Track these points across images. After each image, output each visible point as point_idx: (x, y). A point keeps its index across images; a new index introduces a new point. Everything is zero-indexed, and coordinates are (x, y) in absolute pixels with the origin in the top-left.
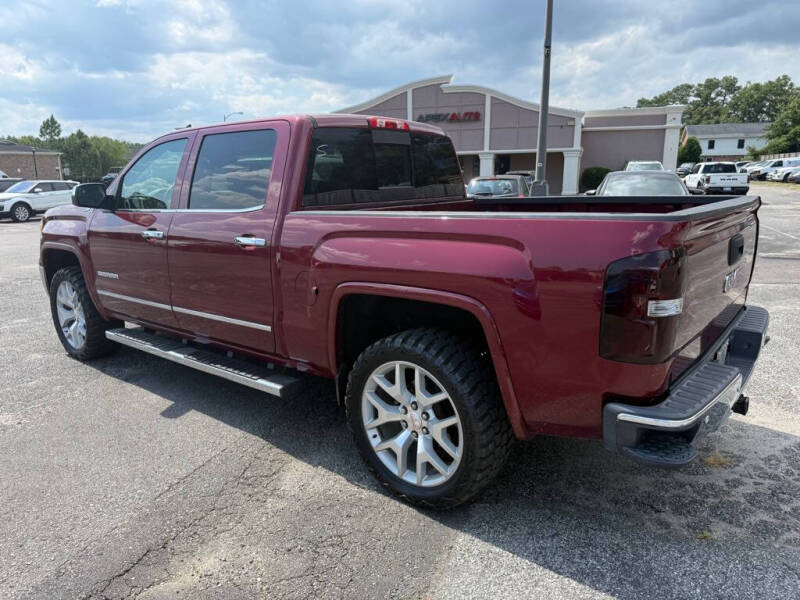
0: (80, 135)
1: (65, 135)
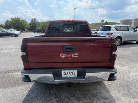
0: (107, 22)
1: (104, 22)
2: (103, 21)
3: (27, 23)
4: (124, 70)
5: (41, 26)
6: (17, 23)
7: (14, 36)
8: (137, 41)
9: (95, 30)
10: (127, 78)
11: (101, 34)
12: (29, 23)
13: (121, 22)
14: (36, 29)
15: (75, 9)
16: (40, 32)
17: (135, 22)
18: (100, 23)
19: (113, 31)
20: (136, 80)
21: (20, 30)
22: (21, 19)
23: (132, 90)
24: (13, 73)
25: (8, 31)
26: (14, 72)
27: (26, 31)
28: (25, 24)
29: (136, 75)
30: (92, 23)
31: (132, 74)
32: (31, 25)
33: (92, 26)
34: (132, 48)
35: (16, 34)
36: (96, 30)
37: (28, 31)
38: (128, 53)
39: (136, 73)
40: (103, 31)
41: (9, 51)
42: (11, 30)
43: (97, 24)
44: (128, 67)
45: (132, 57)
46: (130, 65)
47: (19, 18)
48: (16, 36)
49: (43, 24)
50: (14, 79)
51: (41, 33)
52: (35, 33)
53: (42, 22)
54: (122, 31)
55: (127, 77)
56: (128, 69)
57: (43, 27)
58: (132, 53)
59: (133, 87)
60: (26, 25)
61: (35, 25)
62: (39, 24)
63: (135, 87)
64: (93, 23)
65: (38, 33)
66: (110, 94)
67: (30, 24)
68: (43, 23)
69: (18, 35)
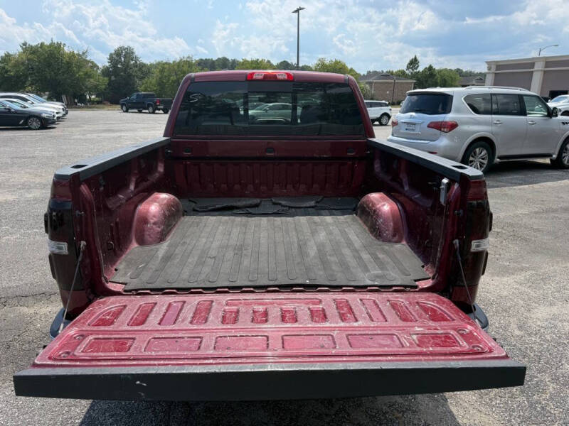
0: (430, 68)
1: (421, 69)
2: (414, 63)
3: (94, 66)
4: (505, 293)
5: (154, 81)
6: (49, 65)
7: (35, 124)
8: (554, 156)
9: (381, 105)
10: (517, 332)
11: (408, 124)
12: (100, 66)
13: (489, 69)
14: (134, 96)
15: (297, 11)
16: (151, 109)
17: (545, 72)
18: (403, 72)
19: (459, 113)
20: (559, 344)
21: (64, 98)
22: (66, 50)
23: (544, 392)
24: (25, 310)
25: (9, 105)
26: (31, 300)
27: (92, 102)
28: (84, 70)
29: (554, 317)
30: (369, 72)
31: (541, 314)
32: (113, 78)
33: (370, 83)
34: (536, 186)
35: (44, 115)
36: (387, 105)
37: (98, 103)
38: (519, 212)
39: (555, 310)
40: (417, 111)
41: (10, 198)
42: (26, 100)
43: (389, 75)
44: (521, 277)
45: (538, 230)
46: (529, 269)
47: (59, 45)
48: (45, 123)
49: (162, 71)
50: (27, 337)
51: (153, 113)
52: (127, 111)
53: (159, 64)
54: (495, 114)
55: (520, 328)
56: (523, 289)
57: (161, 84)
58: (536, 213)
59: (547, 378)
60: (88, 75)
61: (130, 75)
62: (145, 70)
63: (555, 379)
64: (375, 73)
65: (140, 112)
66: (451, 412)
67: (106, 72)
68: (163, 67)
69: (53, 122)
